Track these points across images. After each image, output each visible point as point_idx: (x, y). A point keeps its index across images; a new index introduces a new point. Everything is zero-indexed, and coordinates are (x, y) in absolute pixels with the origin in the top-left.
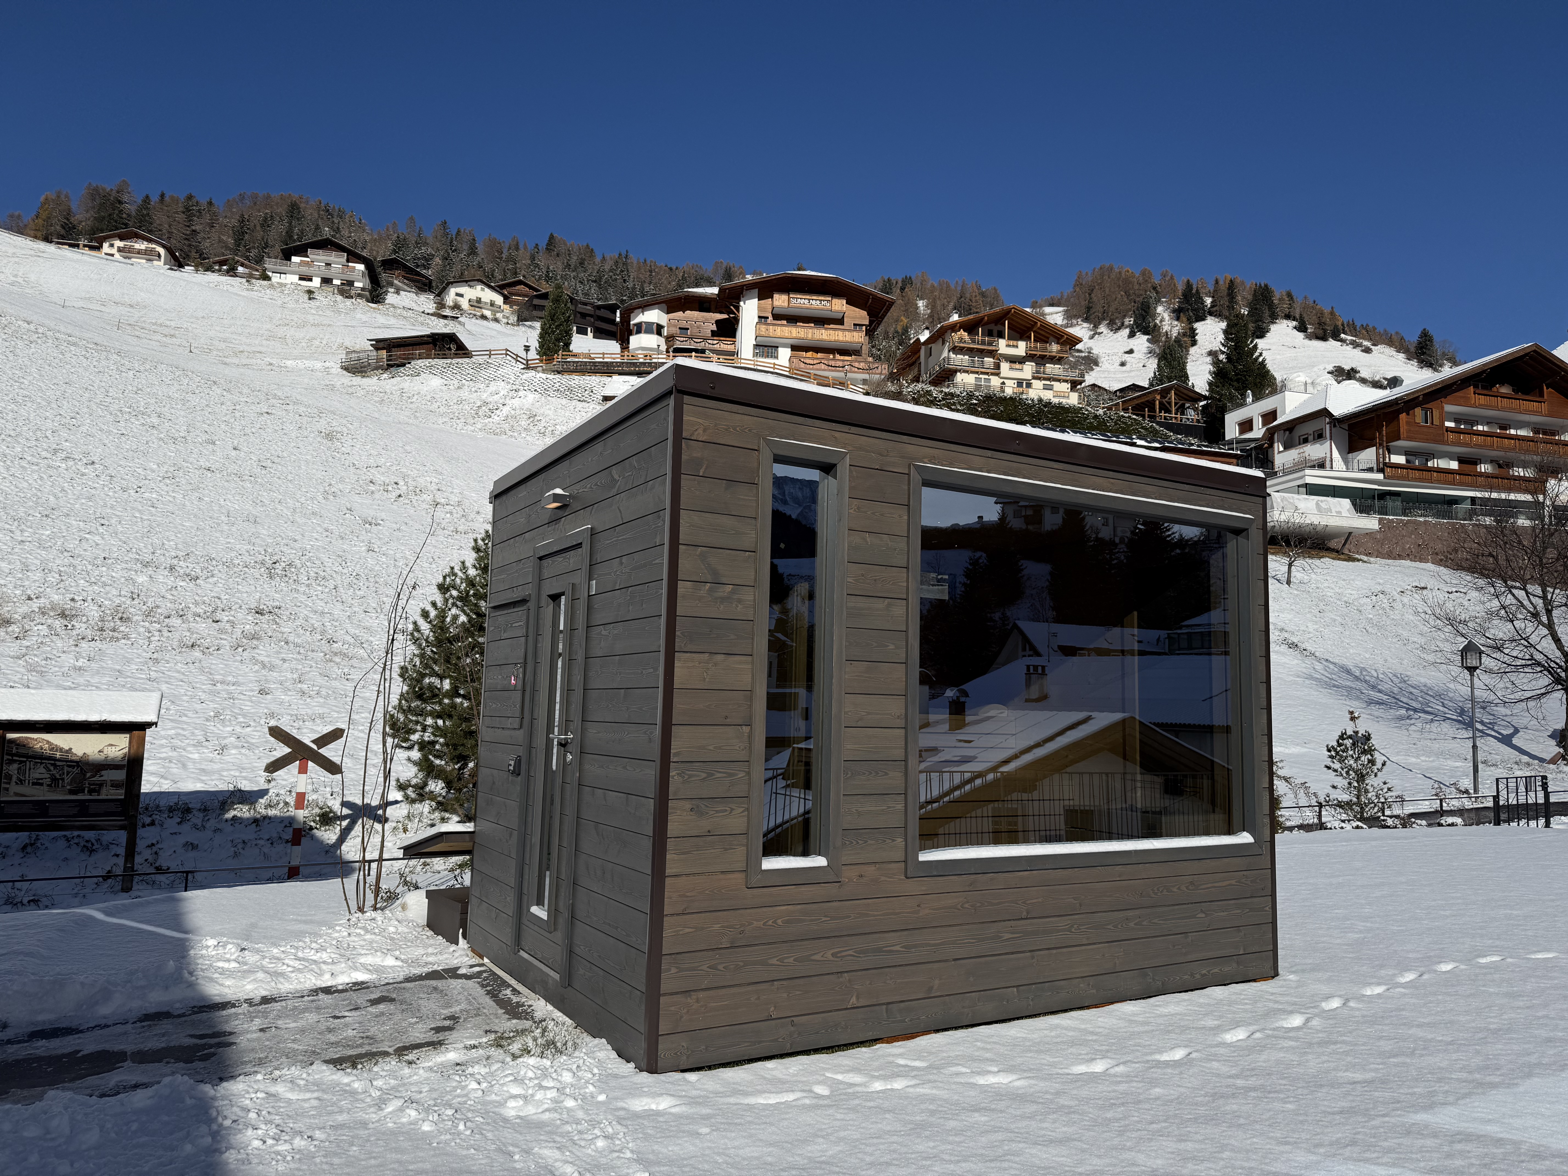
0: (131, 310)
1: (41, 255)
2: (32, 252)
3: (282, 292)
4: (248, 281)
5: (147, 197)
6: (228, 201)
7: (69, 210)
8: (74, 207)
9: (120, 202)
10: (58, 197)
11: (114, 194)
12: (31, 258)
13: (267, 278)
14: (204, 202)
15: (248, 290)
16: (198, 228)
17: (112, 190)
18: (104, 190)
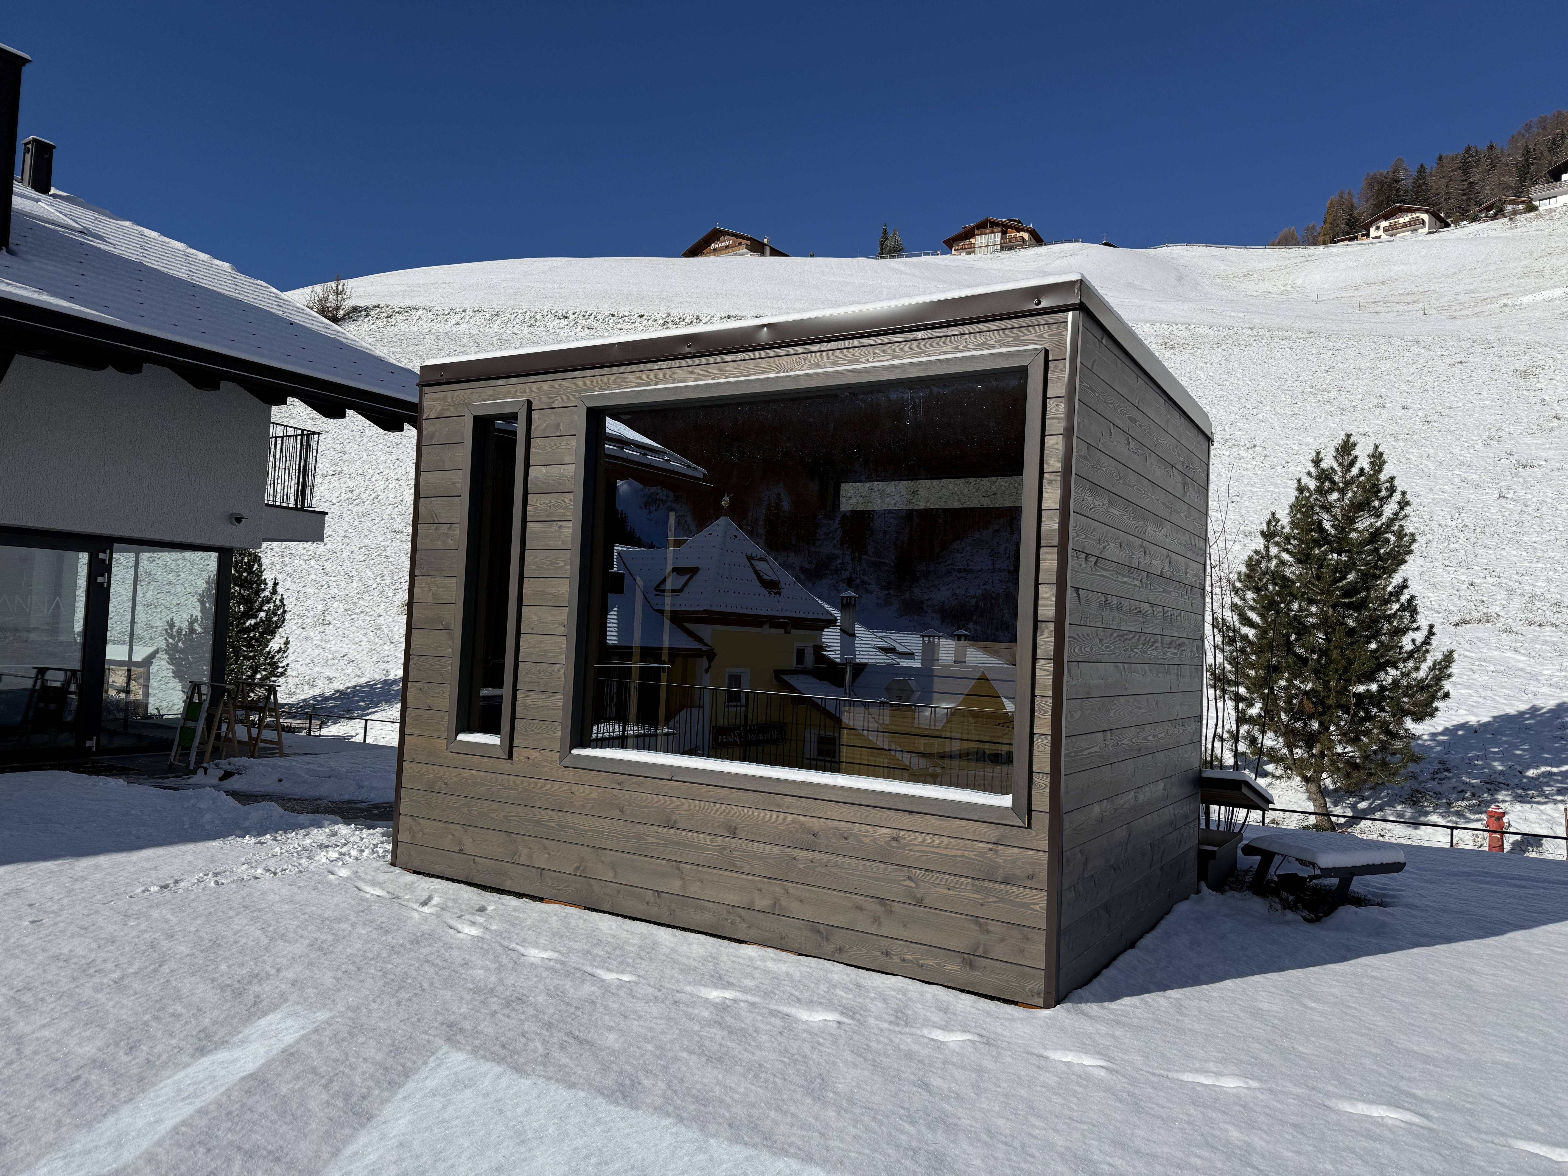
0: (1383, 287)
1: (1310, 259)
2: (1303, 259)
3: (1551, 219)
4: (1511, 219)
5: (1422, 166)
6: (1513, 137)
7: (1352, 205)
8: (1355, 201)
9: (1397, 181)
10: (1341, 197)
11: (1390, 175)
12: (1301, 265)
13: (1536, 208)
14: (1483, 148)
15: (1511, 229)
16: (1475, 179)
17: (1388, 172)
18: (1381, 174)
